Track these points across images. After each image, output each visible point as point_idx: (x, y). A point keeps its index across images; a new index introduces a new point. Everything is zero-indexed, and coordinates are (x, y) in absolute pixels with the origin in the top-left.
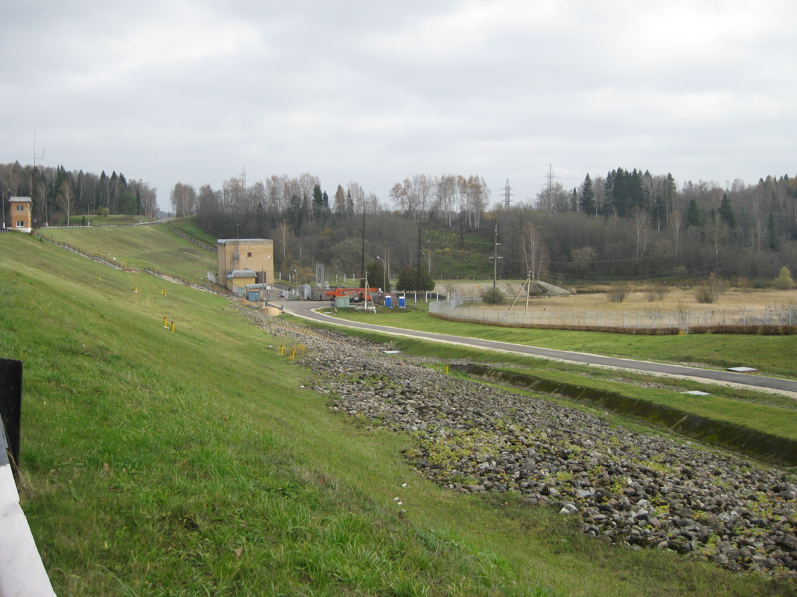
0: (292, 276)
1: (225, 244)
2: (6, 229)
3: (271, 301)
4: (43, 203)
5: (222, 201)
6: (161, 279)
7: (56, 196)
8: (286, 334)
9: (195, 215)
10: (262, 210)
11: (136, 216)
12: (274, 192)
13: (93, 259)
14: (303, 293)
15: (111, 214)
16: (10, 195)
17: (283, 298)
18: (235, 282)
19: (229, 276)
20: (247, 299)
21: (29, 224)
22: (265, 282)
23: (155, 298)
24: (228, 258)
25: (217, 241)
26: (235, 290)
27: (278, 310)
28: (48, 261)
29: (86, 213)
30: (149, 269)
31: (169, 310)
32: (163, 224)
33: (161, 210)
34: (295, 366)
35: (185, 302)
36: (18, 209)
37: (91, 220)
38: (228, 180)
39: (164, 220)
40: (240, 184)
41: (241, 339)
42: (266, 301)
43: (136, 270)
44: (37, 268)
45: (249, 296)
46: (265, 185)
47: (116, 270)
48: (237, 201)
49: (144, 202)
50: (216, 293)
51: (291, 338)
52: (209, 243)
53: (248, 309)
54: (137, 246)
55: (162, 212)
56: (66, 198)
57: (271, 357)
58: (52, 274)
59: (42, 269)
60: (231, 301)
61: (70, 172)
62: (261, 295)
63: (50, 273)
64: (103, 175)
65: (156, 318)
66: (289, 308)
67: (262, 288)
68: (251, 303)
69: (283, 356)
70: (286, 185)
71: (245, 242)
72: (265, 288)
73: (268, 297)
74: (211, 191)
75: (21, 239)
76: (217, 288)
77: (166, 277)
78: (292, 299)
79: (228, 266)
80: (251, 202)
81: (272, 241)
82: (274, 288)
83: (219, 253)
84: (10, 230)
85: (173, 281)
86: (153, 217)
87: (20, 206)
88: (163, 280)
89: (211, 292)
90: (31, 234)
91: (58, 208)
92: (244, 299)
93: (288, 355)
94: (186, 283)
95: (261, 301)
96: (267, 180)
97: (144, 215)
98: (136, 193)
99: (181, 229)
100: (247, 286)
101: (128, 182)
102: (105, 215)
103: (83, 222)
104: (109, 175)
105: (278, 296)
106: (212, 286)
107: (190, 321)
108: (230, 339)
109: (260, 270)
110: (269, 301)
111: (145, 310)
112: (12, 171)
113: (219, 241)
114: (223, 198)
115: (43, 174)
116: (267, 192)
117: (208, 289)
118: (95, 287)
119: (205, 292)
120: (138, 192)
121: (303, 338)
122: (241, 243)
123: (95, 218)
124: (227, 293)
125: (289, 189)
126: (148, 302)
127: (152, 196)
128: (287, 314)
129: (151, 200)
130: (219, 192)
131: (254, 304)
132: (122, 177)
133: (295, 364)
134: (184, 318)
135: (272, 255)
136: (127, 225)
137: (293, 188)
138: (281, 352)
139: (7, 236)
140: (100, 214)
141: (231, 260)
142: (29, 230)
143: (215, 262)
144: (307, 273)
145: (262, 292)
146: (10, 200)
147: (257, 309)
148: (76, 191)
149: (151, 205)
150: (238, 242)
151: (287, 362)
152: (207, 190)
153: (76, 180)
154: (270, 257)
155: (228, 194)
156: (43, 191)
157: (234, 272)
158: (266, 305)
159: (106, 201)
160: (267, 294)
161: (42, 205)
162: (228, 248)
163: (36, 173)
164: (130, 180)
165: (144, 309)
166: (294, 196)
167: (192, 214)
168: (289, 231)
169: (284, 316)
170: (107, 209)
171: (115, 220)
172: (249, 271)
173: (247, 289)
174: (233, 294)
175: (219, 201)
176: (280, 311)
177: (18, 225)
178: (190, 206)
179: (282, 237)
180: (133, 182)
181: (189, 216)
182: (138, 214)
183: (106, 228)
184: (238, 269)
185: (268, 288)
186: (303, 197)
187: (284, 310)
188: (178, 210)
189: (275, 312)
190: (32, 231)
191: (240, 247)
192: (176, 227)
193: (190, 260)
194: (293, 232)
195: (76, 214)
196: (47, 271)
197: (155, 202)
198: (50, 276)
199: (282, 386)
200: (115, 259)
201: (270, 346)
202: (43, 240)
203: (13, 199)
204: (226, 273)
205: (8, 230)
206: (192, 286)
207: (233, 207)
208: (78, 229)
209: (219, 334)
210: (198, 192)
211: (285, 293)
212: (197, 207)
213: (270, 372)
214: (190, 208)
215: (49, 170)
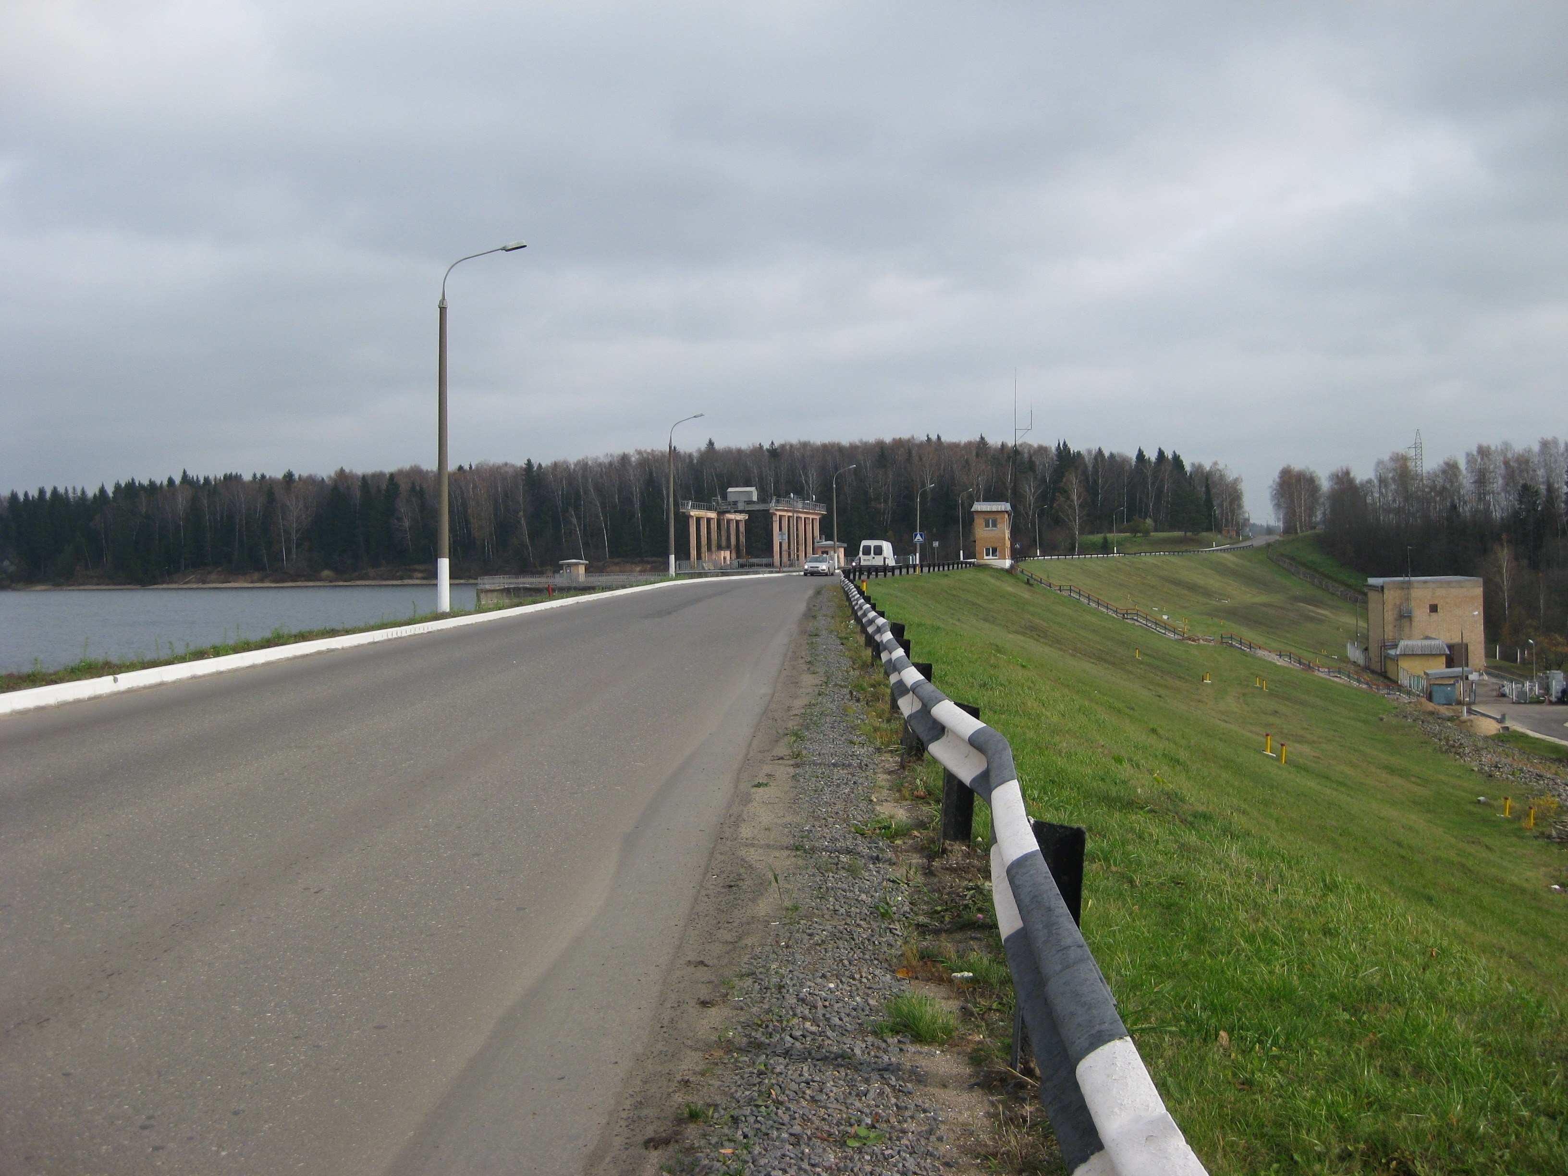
0: (1523, 653)
1: (1382, 587)
2: (966, 563)
3: (1481, 703)
4: (1031, 513)
5: (1374, 502)
6: (1254, 657)
7: (1054, 499)
8: (1513, 774)
9: (1320, 530)
10: (1458, 516)
11: (1205, 534)
12: (1482, 478)
13: (1124, 618)
14: (1547, 689)
15: (1156, 530)
16: (972, 499)
17: (1505, 699)
18: (1404, 664)
19: (1392, 652)
20: (1430, 698)
21: (1008, 552)
22: (1467, 665)
23: (1244, 695)
24: (1390, 616)
25: (1366, 580)
26: (1404, 680)
27: (1494, 723)
28: (1041, 622)
29: (1111, 531)
30: (1231, 638)
31: (1272, 719)
32: (1259, 549)
33: (1252, 521)
34: (1535, 842)
35: (1303, 703)
36: (987, 525)
37: (1119, 544)
38: (1386, 457)
39: (1260, 541)
40: (1411, 465)
41: (1418, 781)
42: (1469, 704)
43: (1206, 640)
44: (1024, 634)
45: (1434, 693)
46: (1462, 465)
47: (1169, 639)
48: (1406, 499)
49: (1221, 506)
50: (1364, 686)
51: (1525, 783)
52: (1350, 586)
53: (1430, 719)
54: (1207, 593)
55: (1254, 525)
56: (1072, 501)
57: (1485, 821)
58: (1051, 646)
59: (1032, 637)
60: (1395, 704)
61: (1079, 453)
62: (1457, 692)
63: (1046, 644)
64: (1140, 455)
65: (1249, 735)
66: (1518, 719)
67: (1462, 679)
68: (1438, 707)
69: (1508, 821)
70: (1506, 463)
71: (1425, 582)
72: (1467, 678)
73: (1473, 695)
74: (1351, 481)
75: (992, 581)
76: (1367, 676)
77: (1266, 653)
78: (1523, 700)
79: (1390, 632)
80: (1435, 502)
81: (1481, 580)
82: (1486, 677)
83: (1371, 605)
84: (974, 563)
85: (1281, 662)
86: (1238, 534)
87: (991, 519)
88: (1260, 659)
89: (1355, 684)
90: (1009, 571)
91: (1058, 522)
92: (1424, 700)
93: (1519, 818)
94: (1304, 664)
95: (1459, 703)
96: (1468, 455)
97: (1220, 532)
98: (1204, 489)
99: (1292, 559)
100: (1428, 671)
101: (1188, 468)
102: (1146, 533)
103: (1105, 548)
104: (1151, 455)
105: (1495, 693)
106: (1357, 673)
107: (1314, 742)
108: (1397, 781)
109: (1457, 640)
110: (1474, 703)
111: (1227, 719)
112: (974, 453)
113: (1372, 581)
114: (1377, 495)
115: (1030, 457)
116: (1466, 480)
117: (1349, 677)
118: (1131, 672)
119: (1343, 685)
120: (1207, 487)
121: (1551, 783)
122: (1416, 585)
123: (1126, 539)
124: (1388, 687)
125: (1513, 472)
126: (1230, 703)
127: (1234, 496)
128: (1515, 731)
129: (1232, 502)
130: (1370, 481)
131: (1444, 711)
132: (1177, 459)
133: (1536, 838)
134: (1302, 736)
135: (1481, 608)
136: (1186, 551)
137: (1521, 471)
138: (1503, 812)
139: (968, 574)
140: (1135, 531)
141: (1397, 620)
142: (1007, 563)
143: (1362, 624)
144: (1555, 645)
145: (1460, 686)
146: (973, 509)
147: (1450, 719)
148: (1090, 487)
149: (1233, 512)
150: (1409, 582)
151: (1519, 833)
152: (1344, 480)
153: (1090, 468)
154: (1478, 613)
155: (1386, 486)
156: (1030, 490)
157: (1402, 644)
158: (1470, 711)
159: (1147, 505)
160: (1471, 690)
161: (1028, 516)
162: (1392, 596)
163: (1019, 457)
164: (1193, 464)
165: (1223, 717)
166: (1525, 487)
167: (1314, 528)
168: (1516, 559)
169: (1506, 737)
170: (1149, 521)
171: (1166, 541)
172: (1433, 642)
173: (1428, 680)
174: (1400, 688)
175: (1369, 500)
176: (1499, 726)
177: (988, 554)
178: (1311, 511)
179: (1500, 572)
180: (1198, 469)
181: (1309, 532)
182: (1209, 529)
183: (1148, 559)
184: (1409, 638)
185: (1473, 677)
186: (1543, 488)
187: (1508, 724)
188: (1286, 522)
189: (1489, 727)
190: (1012, 566)
191: (1416, 593)
192: (1283, 555)
193: (1311, 619)
194: (1525, 562)
195: (1091, 533)
196: (1042, 640)
197: (1240, 506)
198: (1047, 649)
199: (1513, 885)
200: (1165, 617)
201: (1481, 798)
202: (1031, 581)
203: (978, 506)
204: (1384, 646)
205: (970, 563)
206: (1316, 673)
207: (1398, 511)
208: (1095, 561)
209: (1374, 770)
210: (1325, 485)
211: (1511, 688)
212: (1324, 514)
213: (1485, 854)
214: (1310, 516)
215: (1042, 450)
